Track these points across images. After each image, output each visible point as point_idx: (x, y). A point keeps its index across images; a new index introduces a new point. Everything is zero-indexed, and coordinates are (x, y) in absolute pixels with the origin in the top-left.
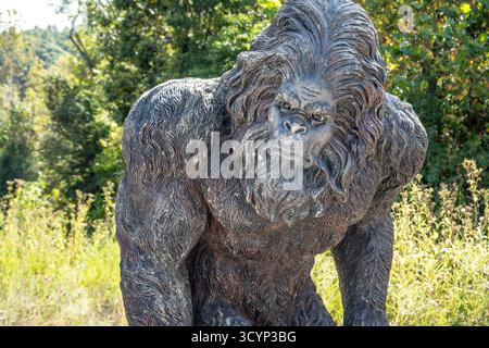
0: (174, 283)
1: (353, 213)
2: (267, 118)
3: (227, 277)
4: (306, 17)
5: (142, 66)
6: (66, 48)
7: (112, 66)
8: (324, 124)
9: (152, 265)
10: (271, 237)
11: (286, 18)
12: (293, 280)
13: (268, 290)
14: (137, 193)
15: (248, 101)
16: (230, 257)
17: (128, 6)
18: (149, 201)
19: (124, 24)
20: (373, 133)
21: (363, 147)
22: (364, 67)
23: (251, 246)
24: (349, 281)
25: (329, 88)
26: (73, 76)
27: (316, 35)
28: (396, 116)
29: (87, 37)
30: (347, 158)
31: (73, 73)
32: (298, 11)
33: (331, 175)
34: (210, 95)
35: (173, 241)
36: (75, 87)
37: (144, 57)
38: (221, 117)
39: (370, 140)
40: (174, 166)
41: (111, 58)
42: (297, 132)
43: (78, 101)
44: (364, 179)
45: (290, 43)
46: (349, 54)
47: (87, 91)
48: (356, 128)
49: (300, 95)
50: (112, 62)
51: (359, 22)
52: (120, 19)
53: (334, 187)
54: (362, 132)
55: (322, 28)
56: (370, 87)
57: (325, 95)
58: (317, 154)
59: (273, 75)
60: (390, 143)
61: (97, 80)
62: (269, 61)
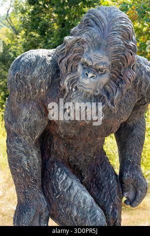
0: (32, 151)
1: (122, 117)
2: (77, 70)
3: (59, 148)
4: (97, 19)
5: (41, 34)
6: (5, 25)
7: (26, 34)
8: (105, 73)
9: (21, 142)
10: (80, 128)
11: (87, 19)
12: (93, 150)
13: (80, 155)
14: (14, 106)
15: (68, 62)
16: (60, 138)
17: (35, 3)
18: (19, 110)
19: (33, 12)
20: (130, 78)
21: (125, 85)
22: (126, 45)
23: (70, 133)
24: (122, 150)
25: (108, 55)
26: (7, 39)
27: (102, 28)
28: (145, 69)
29: (14, 19)
30: (117, 91)
31: (7, 37)
32: (93, 16)
33: (108, 99)
34: (50, 58)
35: (31, 130)
36: (9, 45)
37: (42, 30)
38: (55, 69)
39: (128, 81)
40: (31, 93)
41: (26, 30)
42: (91, 77)
43: (10, 51)
44: (127, 100)
45: (88, 33)
46: (118, 38)
47: (14, 47)
48: (121, 76)
49: (93, 59)
50: (26, 32)
51: (123, 22)
52: (31, 10)
53: (110, 105)
54: (125, 77)
55: (105, 25)
56: (128, 55)
57: (105, 59)
58: (101, 88)
59: (80, 48)
60: (141, 83)
61: (19, 41)
62: (79, 41)
